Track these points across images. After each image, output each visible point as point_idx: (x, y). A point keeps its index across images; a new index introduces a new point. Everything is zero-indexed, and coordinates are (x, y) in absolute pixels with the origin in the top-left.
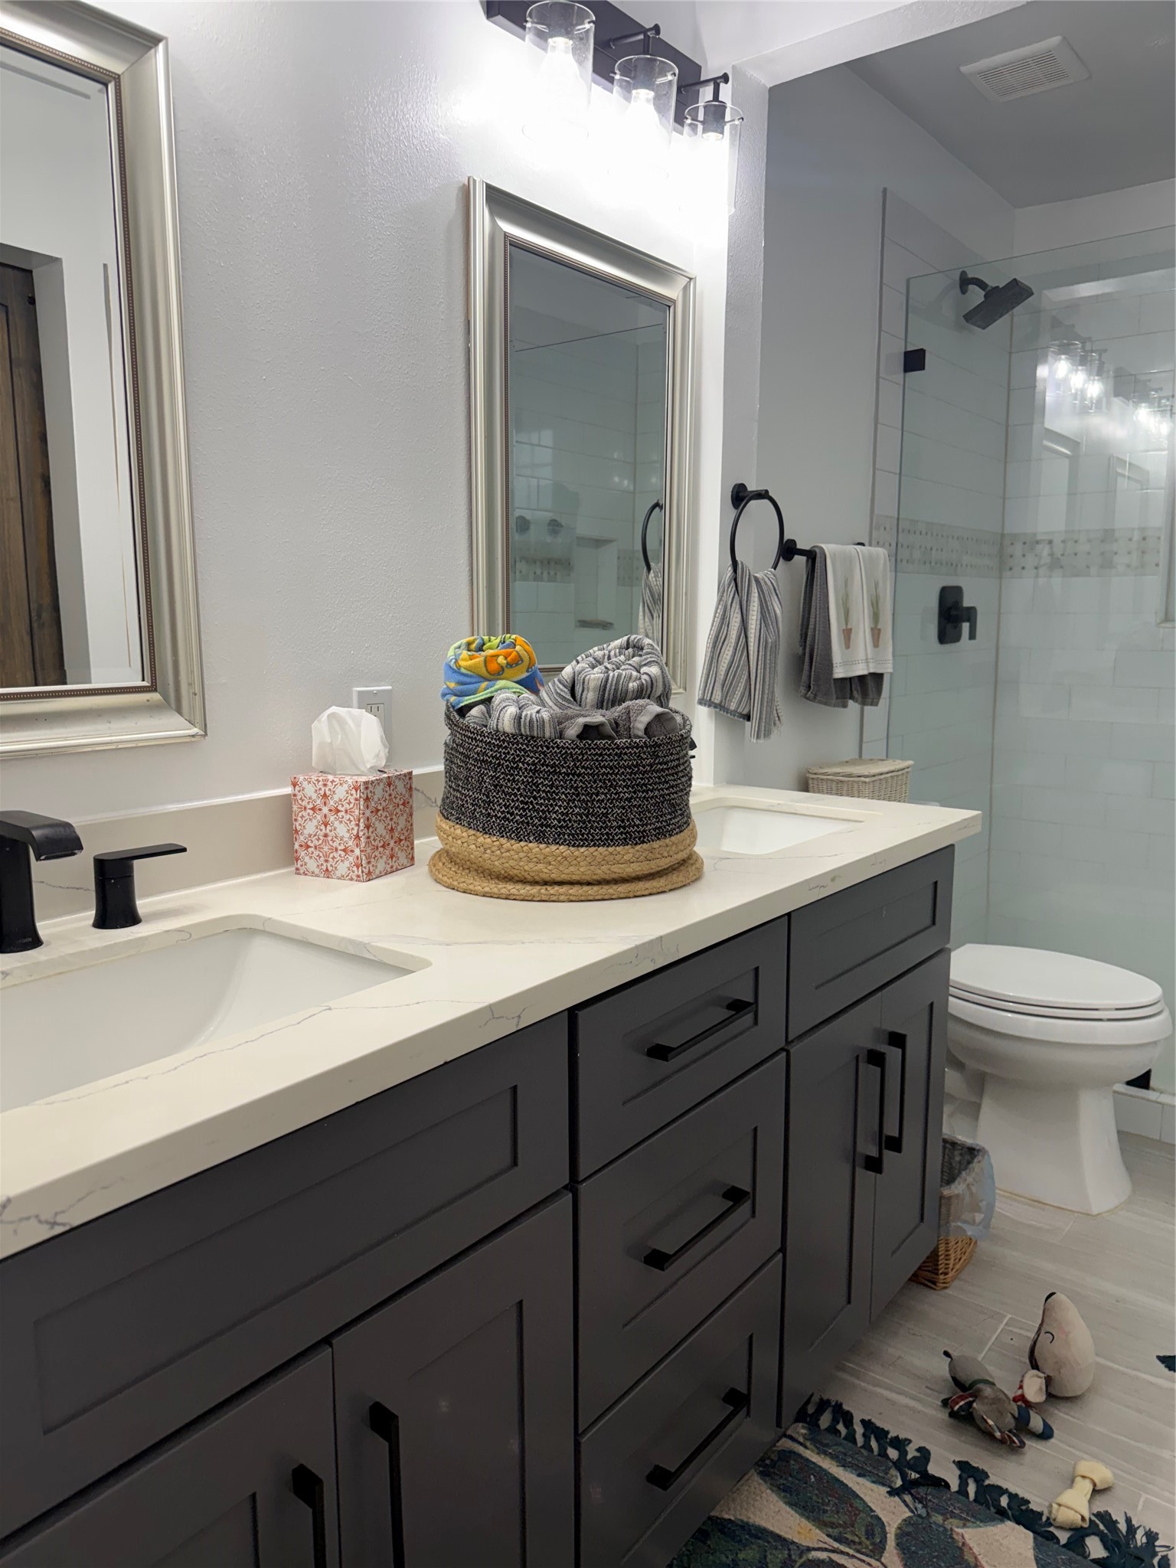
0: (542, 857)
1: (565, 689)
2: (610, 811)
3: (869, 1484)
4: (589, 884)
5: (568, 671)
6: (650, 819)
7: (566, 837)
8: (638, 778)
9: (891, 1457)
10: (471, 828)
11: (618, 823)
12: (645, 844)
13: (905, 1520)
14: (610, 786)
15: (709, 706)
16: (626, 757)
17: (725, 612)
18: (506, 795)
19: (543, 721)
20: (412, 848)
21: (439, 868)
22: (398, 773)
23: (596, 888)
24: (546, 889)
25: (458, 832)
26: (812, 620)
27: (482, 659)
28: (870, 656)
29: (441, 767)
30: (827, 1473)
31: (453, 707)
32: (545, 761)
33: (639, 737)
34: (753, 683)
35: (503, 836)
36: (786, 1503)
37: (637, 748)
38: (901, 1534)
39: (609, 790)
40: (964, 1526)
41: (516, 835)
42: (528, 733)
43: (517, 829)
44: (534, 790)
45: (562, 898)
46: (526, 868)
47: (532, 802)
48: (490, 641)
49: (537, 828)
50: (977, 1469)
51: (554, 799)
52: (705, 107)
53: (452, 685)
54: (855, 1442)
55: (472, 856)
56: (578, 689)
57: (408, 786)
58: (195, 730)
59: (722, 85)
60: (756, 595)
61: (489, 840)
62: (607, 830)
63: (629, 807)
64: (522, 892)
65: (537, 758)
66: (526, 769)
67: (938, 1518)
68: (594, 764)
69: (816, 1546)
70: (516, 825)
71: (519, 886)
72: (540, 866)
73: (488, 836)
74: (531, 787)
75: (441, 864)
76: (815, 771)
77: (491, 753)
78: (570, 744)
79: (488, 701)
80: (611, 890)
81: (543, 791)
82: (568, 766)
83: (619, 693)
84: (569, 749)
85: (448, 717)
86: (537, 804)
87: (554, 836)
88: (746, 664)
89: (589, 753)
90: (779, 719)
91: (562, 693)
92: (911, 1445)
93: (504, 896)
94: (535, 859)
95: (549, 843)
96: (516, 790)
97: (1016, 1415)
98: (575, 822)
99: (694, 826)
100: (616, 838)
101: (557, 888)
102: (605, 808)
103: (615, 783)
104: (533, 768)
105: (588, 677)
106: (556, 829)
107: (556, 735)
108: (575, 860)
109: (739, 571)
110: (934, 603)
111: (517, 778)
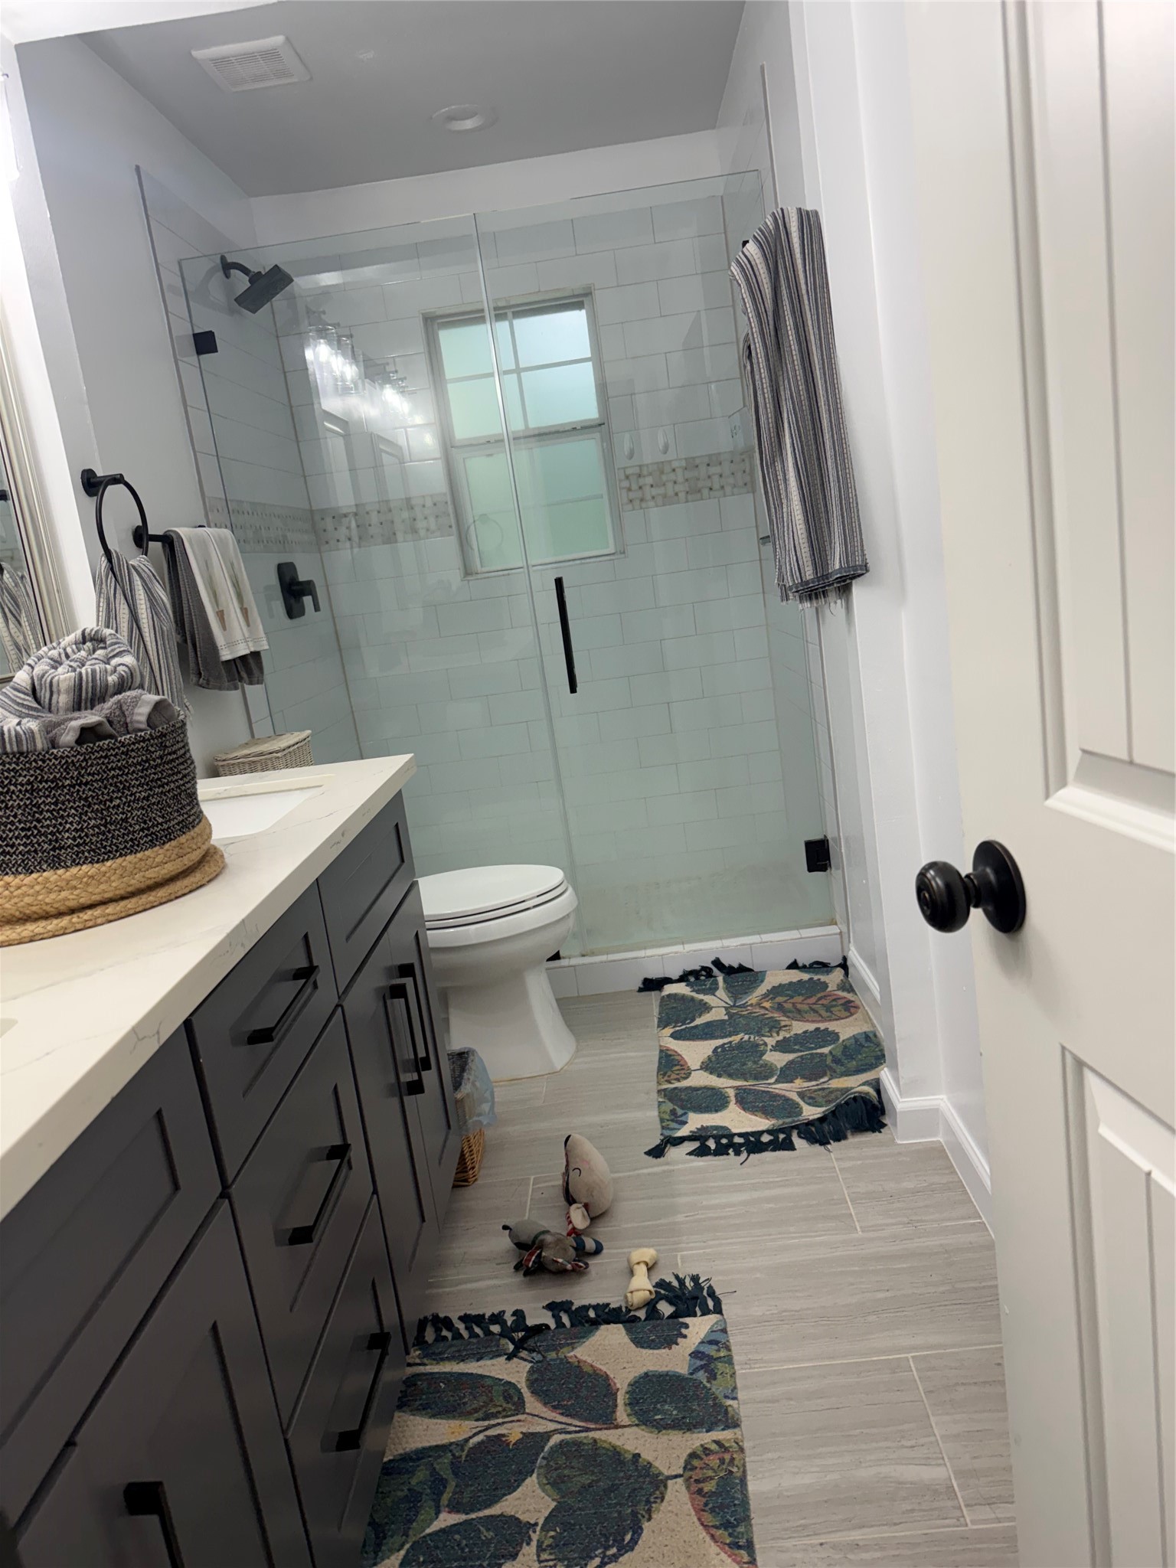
0: (63, 884)
1: (27, 698)
2: (129, 814)
3: (489, 1362)
4: (123, 898)
5: (22, 677)
7: (86, 854)
8: (150, 774)
9: (496, 1332)
11: (140, 826)
12: (172, 841)
13: (529, 1371)
14: (123, 789)
16: (133, 754)
19: (32, 732)
23: (134, 900)
26: (186, 606)
28: (247, 636)
30: (451, 1374)
32: (43, 777)
33: (141, 730)
34: (158, 678)
35: (7, 874)
36: (430, 1417)
37: (144, 741)
38: (532, 1384)
39: (123, 793)
40: (573, 1349)
41: (24, 868)
42: (16, 749)
43: (23, 861)
44: (35, 812)
45: (99, 921)
46: (47, 900)
47: (35, 827)
49: (49, 853)
50: (562, 1303)
51: (62, 817)
54: (461, 1336)
56: (44, 695)
60: (138, 581)
62: (131, 836)
63: (149, 806)
64: (49, 928)
65: (32, 776)
66: (20, 791)
67: (552, 1355)
68: (101, 768)
69: (471, 1434)
70: (20, 856)
71: (42, 923)
72: (63, 894)
74: (31, 809)
76: (220, 758)
78: (69, 752)
80: (151, 897)
81: (48, 811)
82: (72, 778)
83: (98, 689)
84: (69, 757)
86: (42, 827)
87: (72, 857)
88: (145, 656)
89: (93, 757)
91: (25, 703)
92: (506, 1314)
93: (26, 940)
94: (56, 888)
95: (68, 866)
96: (11, 818)
97: (575, 1245)
98: (92, 835)
100: (142, 842)
101: (90, 912)
102: (123, 813)
103: (127, 784)
104: (29, 787)
105: (56, 678)
106: (72, 849)
107: (50, 746)
108: (104, 876)
109: (115, 560)
110: (274, 580)
111: (10, 803)
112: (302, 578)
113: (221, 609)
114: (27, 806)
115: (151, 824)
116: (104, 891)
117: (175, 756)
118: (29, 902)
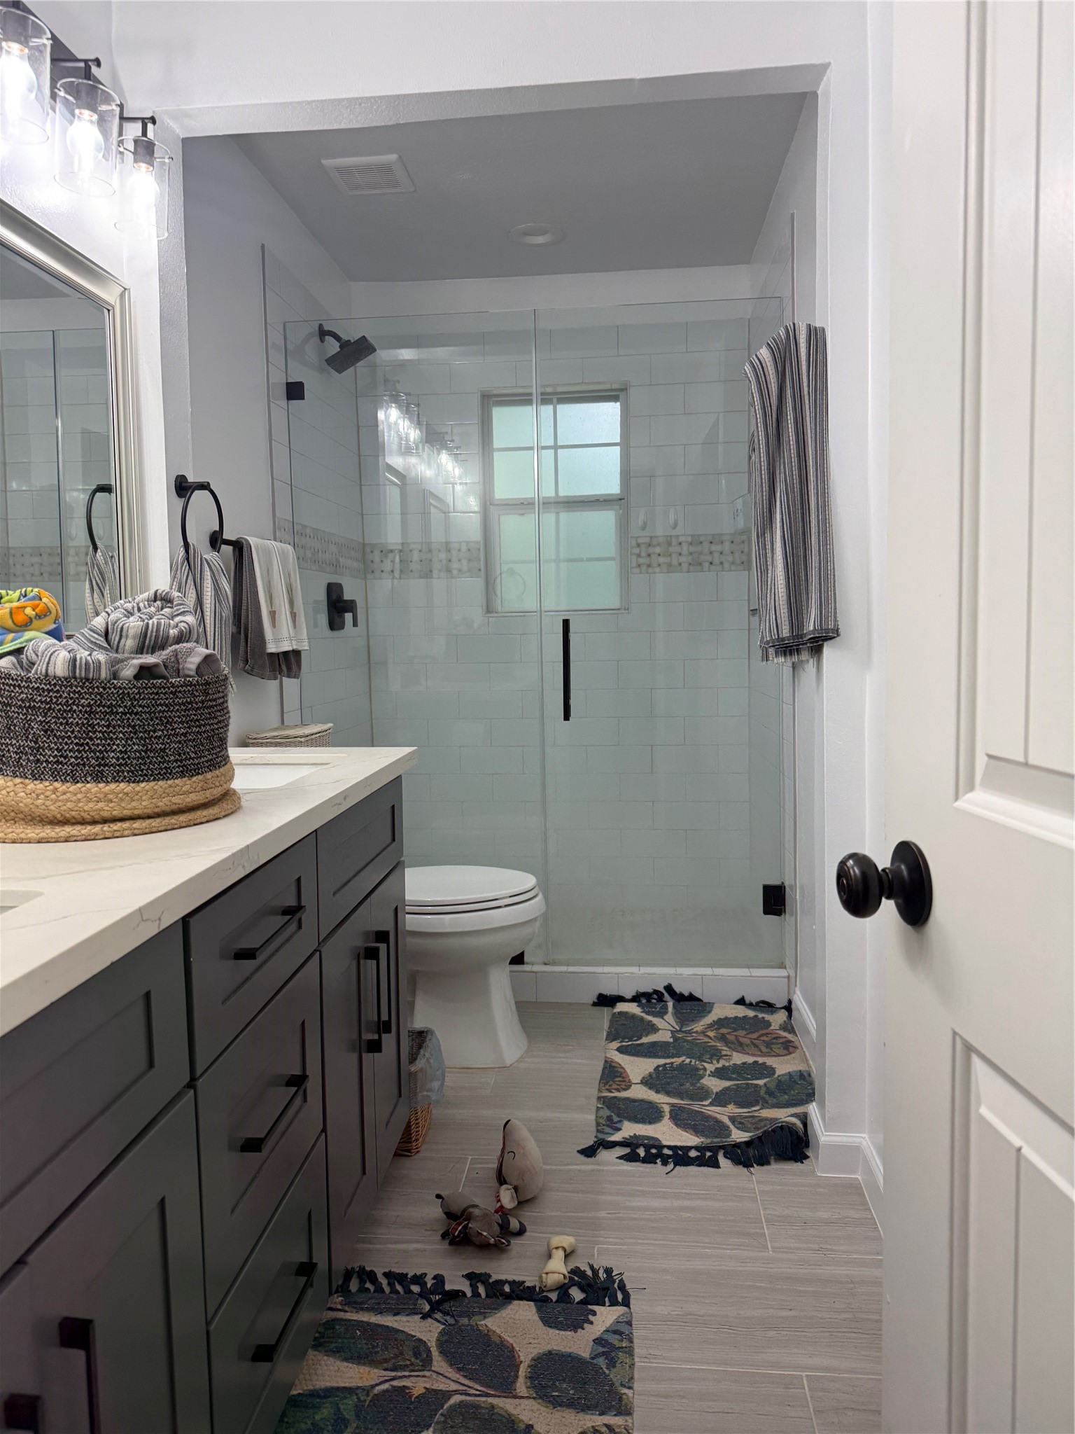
0: (102, 796)
1: (100, 638)
2: (168, 746)
3: (404, 1318)
4: (149, 817)
5: (99, 622)
7: (126, 774)
8: (191, 714)
9: (415, 1291)
10: (17, 776)
11: (175, 757)
12: (200, 776)
13: (441, 1332)
14: (166, 723)
16: (180, 695)
17: (180, 588)
18: (58, 739)
19: (100, 663)
23: (158, 820)
24: (109, 827)
26: (245, 602)
27: (8, 610)
28: (292, 635)
30: (369, 1324)
32: (101, 702)
33: (190, 677)
35: (57, 780)
36: (342, 1360)
37: (190, 686)
38: (441, 1344)
39: (166, 727)
40: (485, 1318)
41: (72, 777)
42: (84, 675)
43: (72, 772)
44: (90, 731)
45: (126, 833)
46: (86, 808)
47: (87, 744)
48: (7, 595)
49: (94, 768)
50: (481, 1274)
51: (111, 739)
54: (383, 1291)
55: (21, 804)
56: (114, 638)
59: (150, 126)
60: (209, 573)
61: (41, 785)
62: (165, 764)
63: (185, 742)
65: (93, 699)
66: (81, 711)
67: (465, 1321)
68: (151, 702)
69: (378, 1382)
70: (70, 767)
71: (78, 827)
72: (100, 805)
73: (39, 782)
74: (87, 728)
77: (39, 698)
78: (127, 684)
79: (18, 652)
80: (173, 820)
81: (100, 732)
82: (126, 706)
83: (160, 639)
84: (126, 689)
86: (93, 744)
87: (113, 774)
89: (146, 692)
91: (98, 642)
92: (427, 1277)
93: (62, 839)
94: (95, 799)
95: (108, 782)
96: (69, 733)
97: (500, 1222)
98: (134, 758)
100: (174, 771)
101: (119, 824)
102: (163, 744)
103: (171, 720)
104: (88, 709)
105: (128, 624)
106: (115, 768)
107: (112, 677)
108: (137, 795)
109: (191, 552)
110: (322, 596)
111: (70, 721)
112: (347, 597)
113: (273, 609)
114: (84, 725)
115: (184, 757)
116: (135, 808)
117: (214, 703)
118: (70, 807)
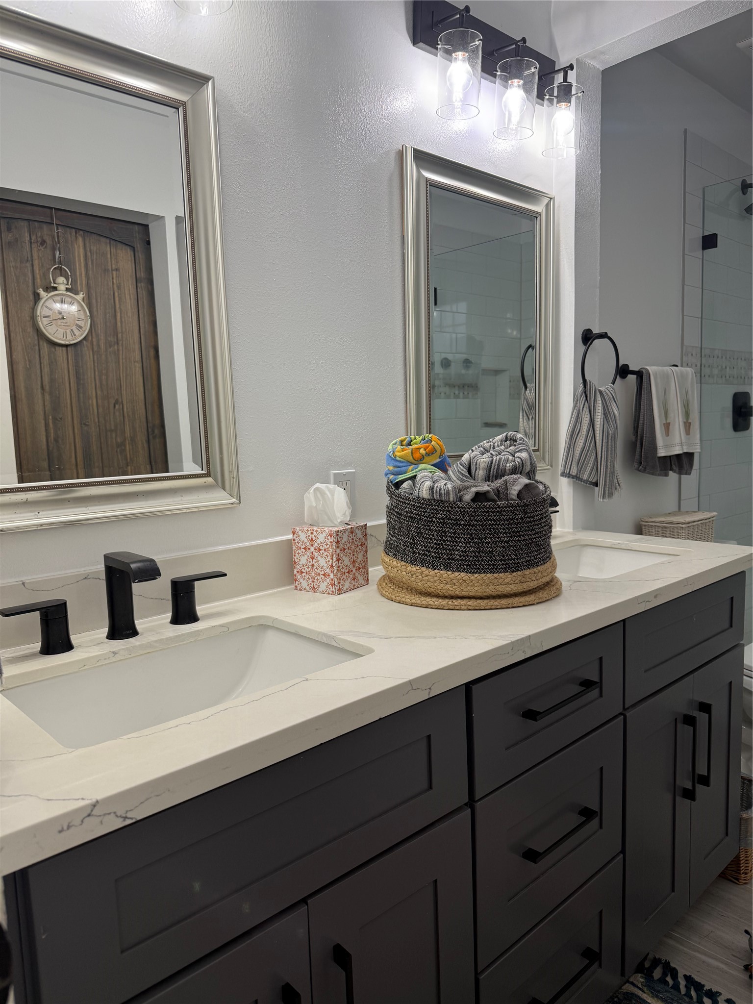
0: (449, 580)
1: (464, 469)
2: (494, 549)
4: (481, 598)
5: (466, 457)
6: (522, 555)
7: (465, 567)
8: (513, 527)
10: (403, 560)
11: (500, 557)
12: (519, 572)
14: (494, 533)
15: (569, 477)
16: (504, 513)
17: (578, 414)
18: (425, 539)
19: (448, 490)
20: (367, 574)
21: (383, 586)
22: (358, 525)
23: (486, 601)
24: (452, 602)
25: (395, 563)
26: (641, 418)
27: (410, 451)
28: (684, 441)
29: (384, 521)
31: (392, 482)
32: (450, 517)
33: (514, 500)
34: (599, 461)
35: (423, 566)
37: (513, 506)
39: (494, 536)
41: (432, 565)
42: (439, 498)
43: (433, 562)
44: (443, 536)
45: (463, 607)
46: (439, 587)
47: (442, 544)
48: (415, 439)
49: (446, 561)
51: (457, 542)
52: (558, 87)
53: (391, 468)
55: (404, 579)
57: (364, 533)
58: (233, 500)
59: (569, 72)
60: (600, 402)
61: (415, 568)
62: (493, 562)
63: (508, 547)
64: (436, 603)
65: (445, 515)
66: (438, 522)
68: (483, 518)
70: (432, 559)
71: (434, 599)
72: (448, 586)
73: (414, 566)
74: (442, 534)
75: (384, 584)
76: (646, 520)
77: (415, 512)
78: (466, 505)
79: (413, 478)
80: (496, 603)
81: (450, 536)
82: (466, 521)
83: (500, 471)
84: (466, 509)
85: (388, 489)
86: (445, 545)
87: (457, 566)
88: (594, 448)
89: (479, 511)
90: (619, 485)
91: (462, 472)
92: (721, 996)
93: (424, 606)
94: (445, 582)
95: (454, 571)
96: (431, 536)
98: (471, 556)
99: (555, 559)
100: (499, 568)
101: (459, 601)
102: (491, 548)
103: (497, 531)
104: (442, 521)
105: (481, 460)
106: (458, 562)
107: (457, 500)
108: (471, 582)
109: (588, 387)
110: (729, 404)
111: (432, 528)
113: (668, 422)
114: (440, 531)
118: (430, 585)
